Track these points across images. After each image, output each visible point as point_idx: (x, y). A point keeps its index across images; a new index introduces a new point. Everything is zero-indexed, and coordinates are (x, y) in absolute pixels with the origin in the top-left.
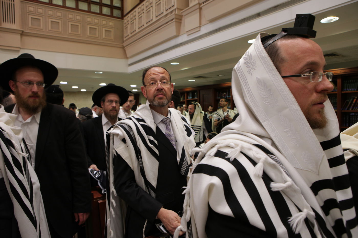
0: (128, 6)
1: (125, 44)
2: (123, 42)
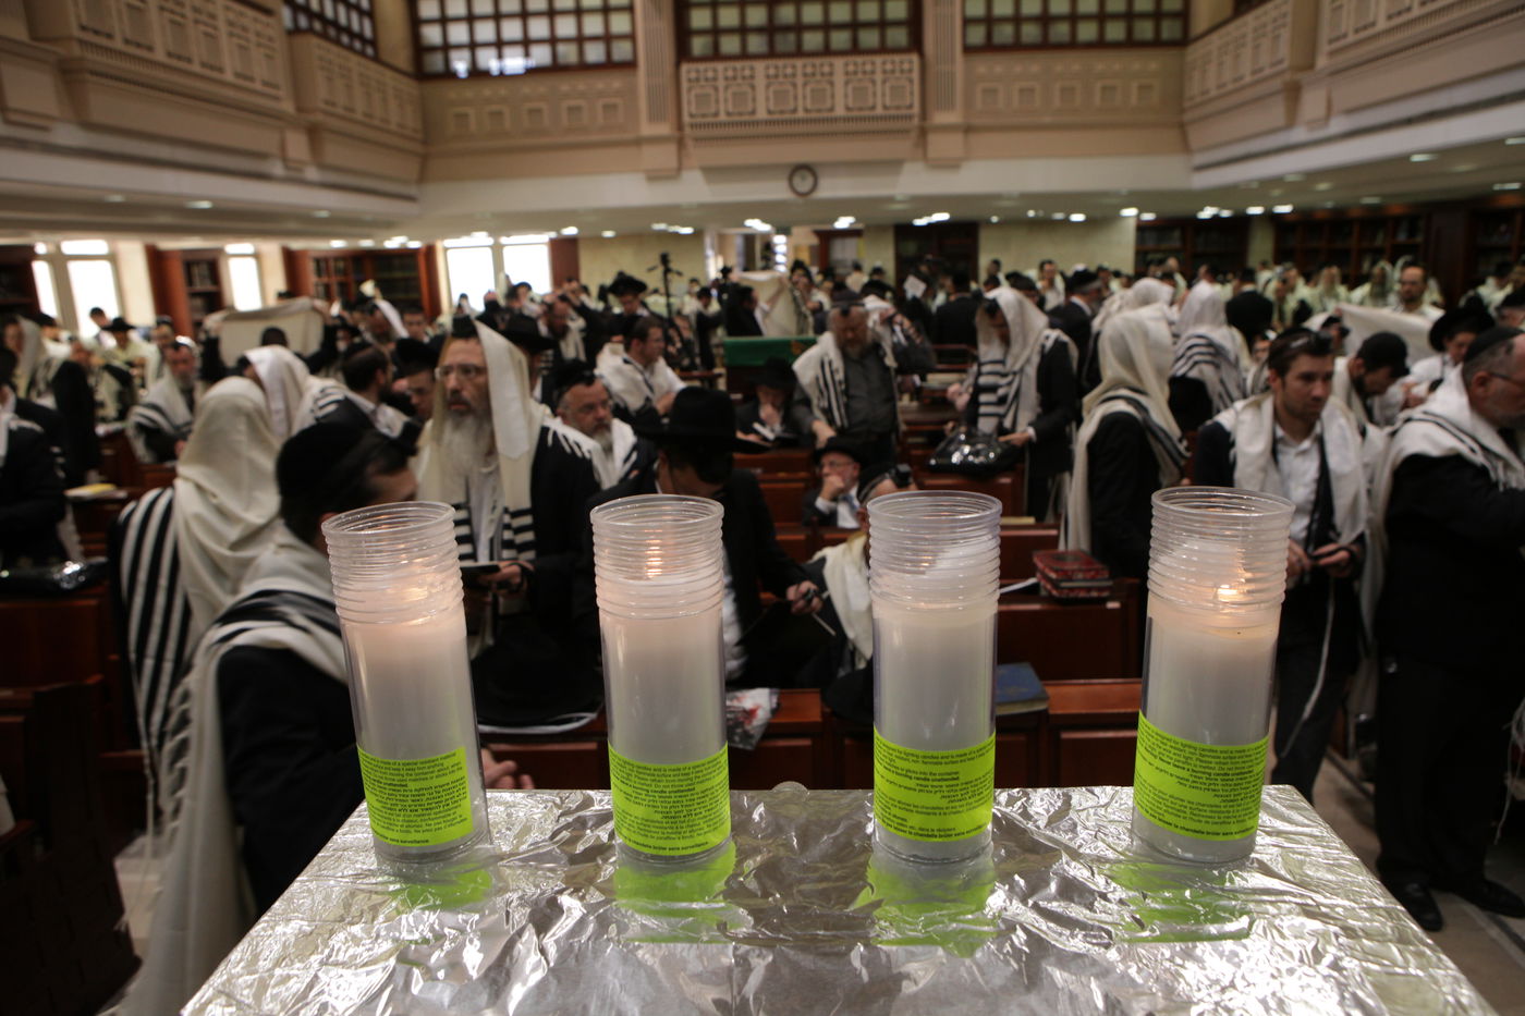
0: (1202, 17)
1: (1187, 117)
2: (1182, 111)
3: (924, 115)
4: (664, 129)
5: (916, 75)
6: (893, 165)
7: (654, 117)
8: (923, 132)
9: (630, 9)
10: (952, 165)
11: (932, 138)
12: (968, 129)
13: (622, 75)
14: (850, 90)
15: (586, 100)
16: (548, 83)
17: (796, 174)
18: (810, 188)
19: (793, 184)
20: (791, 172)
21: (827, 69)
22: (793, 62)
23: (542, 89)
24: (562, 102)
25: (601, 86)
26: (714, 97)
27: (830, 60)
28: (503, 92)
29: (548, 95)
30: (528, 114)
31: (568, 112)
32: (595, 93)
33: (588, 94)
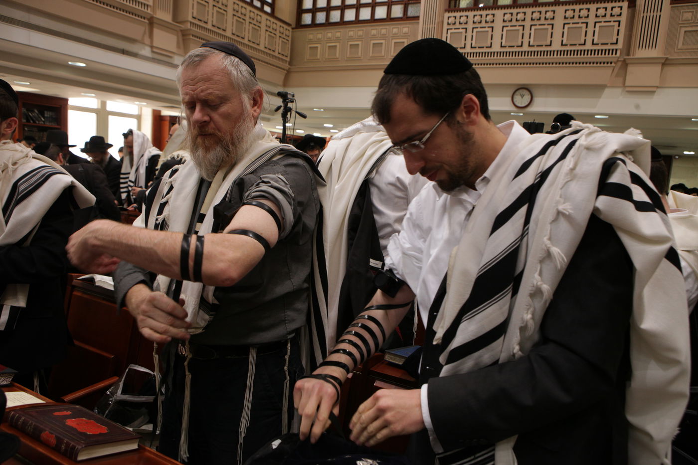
3: (628, 49)
5: (623, 19)
6: (597, 89)
8: (625, 64)
10: (648, 91)
11: (631, 69)
12: (666, 63)
13: (410, 23)
14: (566, 31)
15: (386, 40)
16: (364, 29)
17: (517, 93)
18: (527, 103)
19: (515, 100)
20: (514, 90)
21: (550, 15)
22: (524, 10)
23: (360, 33)
24: (370, 40)
25: (395, 30)
26: (464, 35)
27: (553, 8)
28: (338, 34)
29: (364, 37)
30: (350, 48)
31: (373, 47)
32: (391, 35)
33: (387, 35)
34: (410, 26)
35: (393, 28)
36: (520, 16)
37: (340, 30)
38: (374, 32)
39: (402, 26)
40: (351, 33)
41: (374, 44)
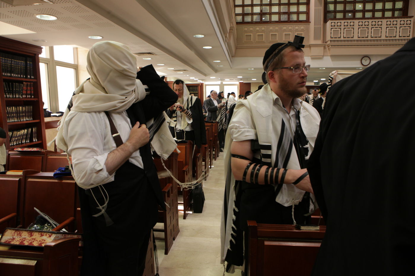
4: (319, 42)
5: (412, 26)
7: (316, 38)
9: (308, 4)
13: (304, 24)
14: (387, 30)
15: (292, 32)
16: (279, 26)
17: (363, 59)
18: (368, 64)
19: (362, 62)
20: (362, 57)
21: (380, 23)
22: (368, 20)
23: (277, 28)
24: (283, 32)
25: (297, 28)
26: (340, 31)
27: (381, 20)
28: (263, 28)
29: (279, 30)
30: (271, 36)
31: (285, 36)
32: (295, 30)
33: (292, 30)
34: (305, 26)
35: (295, 26)
36: (366, 23)
37: (264, 26)
38: (285, 28)
39: (300, 26)
40: (271, 28)
41: (285, 34)
